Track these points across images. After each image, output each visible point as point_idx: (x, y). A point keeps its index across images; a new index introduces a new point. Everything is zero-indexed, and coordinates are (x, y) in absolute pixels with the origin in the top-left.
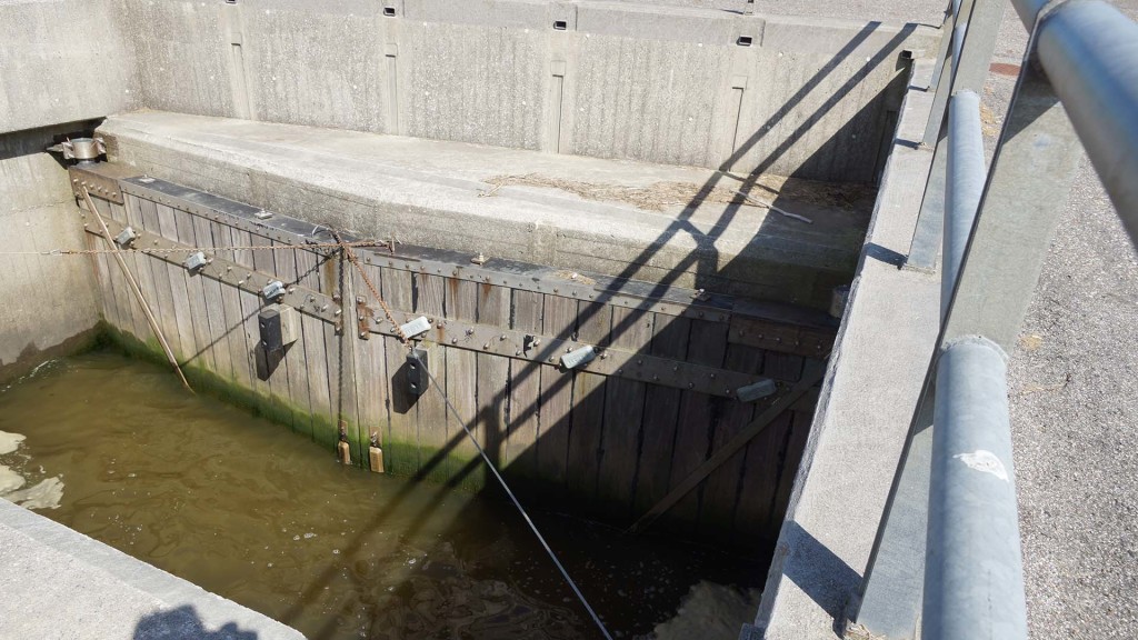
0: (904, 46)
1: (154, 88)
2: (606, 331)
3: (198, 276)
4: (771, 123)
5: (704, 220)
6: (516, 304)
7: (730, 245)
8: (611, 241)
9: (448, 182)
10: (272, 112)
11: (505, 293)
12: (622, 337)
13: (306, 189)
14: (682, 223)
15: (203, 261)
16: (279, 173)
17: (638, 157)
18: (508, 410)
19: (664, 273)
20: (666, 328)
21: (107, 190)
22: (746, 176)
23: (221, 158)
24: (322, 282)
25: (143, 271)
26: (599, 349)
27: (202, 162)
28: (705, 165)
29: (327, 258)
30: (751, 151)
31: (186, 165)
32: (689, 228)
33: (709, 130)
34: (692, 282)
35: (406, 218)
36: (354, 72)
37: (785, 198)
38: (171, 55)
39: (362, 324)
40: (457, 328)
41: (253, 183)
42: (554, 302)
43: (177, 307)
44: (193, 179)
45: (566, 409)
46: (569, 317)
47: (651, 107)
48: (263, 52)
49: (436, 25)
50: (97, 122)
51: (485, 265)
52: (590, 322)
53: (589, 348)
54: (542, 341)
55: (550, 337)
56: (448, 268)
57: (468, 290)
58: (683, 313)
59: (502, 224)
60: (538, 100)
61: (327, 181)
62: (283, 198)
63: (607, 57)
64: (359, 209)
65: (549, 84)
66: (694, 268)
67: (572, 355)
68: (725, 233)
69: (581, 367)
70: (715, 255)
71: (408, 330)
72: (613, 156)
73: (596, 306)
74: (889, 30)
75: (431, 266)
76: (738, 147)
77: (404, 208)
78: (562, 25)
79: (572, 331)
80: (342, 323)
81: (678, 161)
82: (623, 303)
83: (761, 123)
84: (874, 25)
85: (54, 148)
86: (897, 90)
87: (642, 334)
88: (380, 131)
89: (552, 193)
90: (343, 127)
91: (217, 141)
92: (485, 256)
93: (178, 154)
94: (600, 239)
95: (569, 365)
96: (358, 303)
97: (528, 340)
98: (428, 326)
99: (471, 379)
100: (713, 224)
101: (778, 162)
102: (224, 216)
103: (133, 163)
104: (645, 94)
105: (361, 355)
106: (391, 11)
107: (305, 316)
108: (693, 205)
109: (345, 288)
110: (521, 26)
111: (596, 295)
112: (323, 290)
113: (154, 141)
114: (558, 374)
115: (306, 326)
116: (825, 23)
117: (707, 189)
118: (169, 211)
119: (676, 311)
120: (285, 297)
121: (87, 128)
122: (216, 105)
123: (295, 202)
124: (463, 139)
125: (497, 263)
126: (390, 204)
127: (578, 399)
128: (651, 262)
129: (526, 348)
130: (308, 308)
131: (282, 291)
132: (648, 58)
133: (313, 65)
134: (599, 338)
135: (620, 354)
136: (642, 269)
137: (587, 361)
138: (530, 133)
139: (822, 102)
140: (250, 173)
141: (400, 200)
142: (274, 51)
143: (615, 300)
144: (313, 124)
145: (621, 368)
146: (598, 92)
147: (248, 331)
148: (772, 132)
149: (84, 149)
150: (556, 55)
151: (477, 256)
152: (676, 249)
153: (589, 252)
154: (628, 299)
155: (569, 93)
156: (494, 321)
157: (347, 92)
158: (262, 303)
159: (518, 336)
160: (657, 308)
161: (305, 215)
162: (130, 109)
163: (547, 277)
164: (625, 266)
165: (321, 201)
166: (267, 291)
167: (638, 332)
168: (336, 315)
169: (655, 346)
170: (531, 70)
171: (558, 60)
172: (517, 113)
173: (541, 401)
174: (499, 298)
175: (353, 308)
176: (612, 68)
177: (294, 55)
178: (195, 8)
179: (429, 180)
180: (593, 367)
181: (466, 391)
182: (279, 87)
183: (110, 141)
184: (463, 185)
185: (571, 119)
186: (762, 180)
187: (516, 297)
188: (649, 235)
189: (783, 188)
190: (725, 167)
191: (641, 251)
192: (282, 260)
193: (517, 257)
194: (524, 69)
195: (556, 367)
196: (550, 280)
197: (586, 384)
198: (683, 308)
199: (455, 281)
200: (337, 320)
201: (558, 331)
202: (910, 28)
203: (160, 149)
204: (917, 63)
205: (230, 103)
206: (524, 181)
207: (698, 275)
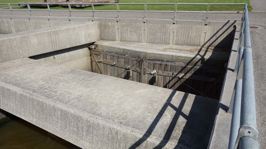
0: (235, 24)
1: (103, 37)
2: (186, 71)
3: (113, 66)
4: (211, 38)
5: (202, 53)
6: (171, 68)
7: (207, 57)
8: (186, 57)
9: (157, 49)
10: (123, 40)
11: (169, 66)
12: (189, 72)
13: (134, 51)
14: (198, 54)
15: (115, 64)
16: (129, 49)
17: (187, 45)
18: (169, 86)
19: (195, 62)
20: (197, 70)
21: (97, 53)
22: (207, 47)
23: (118, 47)
24: (138, 66)
25: (102, 66)
26: (185, 74)
27: (114, 48)
28: (199, 46)
29: (139, 62)
30: (207, 43)
31: (111, 49)
32: (199, 55)
33: (200, 40)
34: (200, 63)
35: (152, 55)
36: (137, 33)
37: (214, 50)
38: (106, 31)
39: (144, 72)
40: (160, 72)
41: (124, 51)
42: (178, 67)
43: (108, 72)
44: (112, 51)
45: (179, 85)
46: (180, 69)
47: (189, 36)
48: (122, 30)
49: (152, 24)
50: (94, 42)
51: (166, 62)
52: (184, 70)
53: (184, 74)
54: (175, 74)
55: (177, 73)
56: (160, 62)
57: (163, 66)
58: (200, 68)
59: (168, 55)
60: (170, 36)
61: (137, 50)
62: (129, 53)
63: (182, 28)
64: (143, 54)
65: (172, 33)
66: (200, 61)
67: (181, 76)
68: (206, 55)
69: (182, 78)
70: (204, 59)
71: (152, 73)
72: (183, 45)
73: (185, 67)
74: (232, 22)
75: (157, 62)
76: (205, 42)
77: (151, 53)
78: (174, 24)
79: (180, 72)
80: (141, 72)
81: (194, 45)
82: (190, 67)
83: (209, 38)
84: (229, 21)
85: (89, 47)
86: (234, 32)
87: (193, 71)
88: (141, 42)
89: (175, 50)
90: (135, 42)
91: (116, 44)
92: (166, 60)
93: (110, 47)
94: (185, 57)
95: (180, 77)
96: (144, 69)
97: (173, 73)
98: (156, 72)
99: (163, 81)
100: (203, 54)
101: (212, 45)
102: (120, 56)
103: (100, 49)
104: (188, 34)
105: (144, 77)
106: (145, 23)
107: (134, 72)
108: (199, 52)
109: (142, 66)
110: (167, 24)
111: (185, 65)
112: (138, 67)
113: (105, 45)
114: (178, 79)
115: (134, 73)
116: (220, 21)
117: (201, 49)
118: (109, 56)
119: (198, 67)
120: (130, 69)
121: (93, 44)
122: (113, 39)
123: (131, 53)
124: (156, 43)
125: (168, 61)
126: (149, 53)
127: (181, 83)
128: (193, 60)
129: (173, 75)
130: (135, 70)
131: (130, 68)
132: (189, 28)
133: (130, 32)
134: (185, 73)
135: (189, 75)
136: (192, 62)
137: (183, 76)
138: (168, 41)
139: (220, 34)
140: (123, 49)
141: (151, 52)
142: (124, 30)
143: (188, 66)
144: (130, 41)
145: (189, 77)
146: (180, 34)
147: (122, 75)
148: (211, 40)
149: (93, 47)
150: (173, 28)
151: (165, 60)
152: (198, 58)
153: (183, 59)
154: (190, 66)
155: (175, 35)
156: (167, 71)
157: (136, 36)
158: (125, 70)
159: (171, 73)
160: (195, 67)
161: (133, 55)
162: (99, 40)
163: (176, 63)
164: (189, 61)
165: (136, 53)
166: (127, 68)
167: (192, 71)
168: (140, 71)
169: (195, 73)
170: (168, 31)
171: (173, 29)
172: (166, 38)
173: (175, 84)
174: (168, 67)
175: (143, 70)
176: (183, 30)
177: (127, 30)
178: (111, 23)
179: (154, 49)
180: (184, 77)
181: (161, 83)
182: (124, 36)
183: (97, 45)
184: (160, 50)
185: (175, 39)
186: (210, 48)
187: (171, 67)
188: (193, 56)
189: (214, 49)
190: (203, 46)
191: (192, 59)
192: (130, 62)
193: (170, 60)
194: (167, 31)
195: (178, 78)
196: (177, 64)
197: (183, 80)
198: (200, 67)
199: (161, 64)
200: (140, 72)
201: (178, 72)
202: (235, 21)
203: (106, 46)
204: (237, 27)
205: (115, 39)
206: (170, 49)
207: (201, 62)
